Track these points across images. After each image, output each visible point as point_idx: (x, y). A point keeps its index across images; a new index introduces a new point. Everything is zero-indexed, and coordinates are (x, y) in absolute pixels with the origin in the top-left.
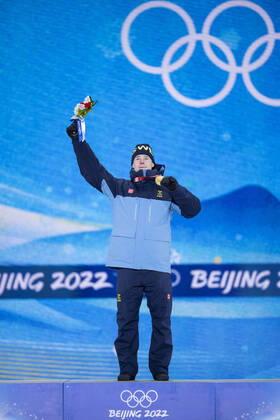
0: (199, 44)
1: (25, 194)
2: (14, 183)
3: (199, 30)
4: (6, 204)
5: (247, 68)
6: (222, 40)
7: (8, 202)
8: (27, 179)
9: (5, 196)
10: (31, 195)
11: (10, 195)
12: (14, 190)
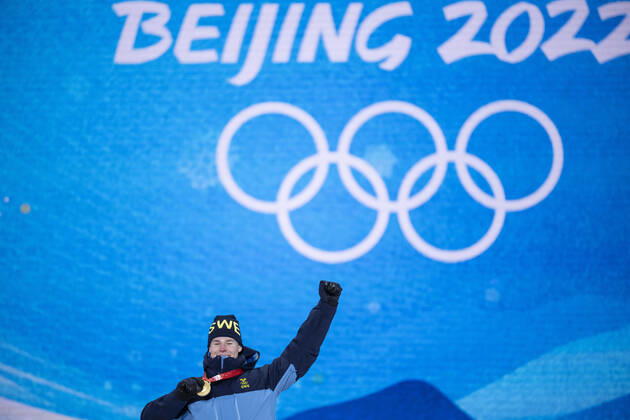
0: (333, 169)
1: (70, 391)
2: (54, 375)
3: (333, 147)
4: (42, 406)
5: (405, 204)
6: (370, 162)
7: (47, 403)
8: (76, 370)
9: (42, 395)
10: (81, 395)
11: (50, 394)
12: (56, 386)
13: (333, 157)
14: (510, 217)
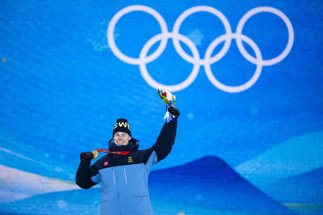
0: (170, 41)
1: (26, 158)
2: (18, 150)
3: (170, 30)
4: (12, 166)
6: (189, 38)
8: (29, 147)
9: (11, 160)
10: (32, 160)
11: (16, 159)
12: (19, 155)
13: (170, 35)
14: (265, 69)
